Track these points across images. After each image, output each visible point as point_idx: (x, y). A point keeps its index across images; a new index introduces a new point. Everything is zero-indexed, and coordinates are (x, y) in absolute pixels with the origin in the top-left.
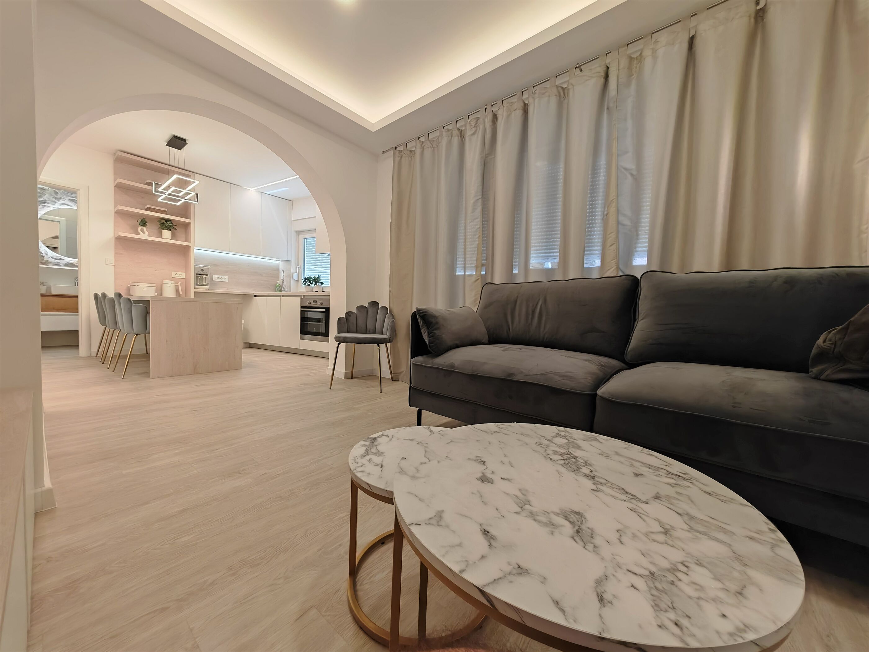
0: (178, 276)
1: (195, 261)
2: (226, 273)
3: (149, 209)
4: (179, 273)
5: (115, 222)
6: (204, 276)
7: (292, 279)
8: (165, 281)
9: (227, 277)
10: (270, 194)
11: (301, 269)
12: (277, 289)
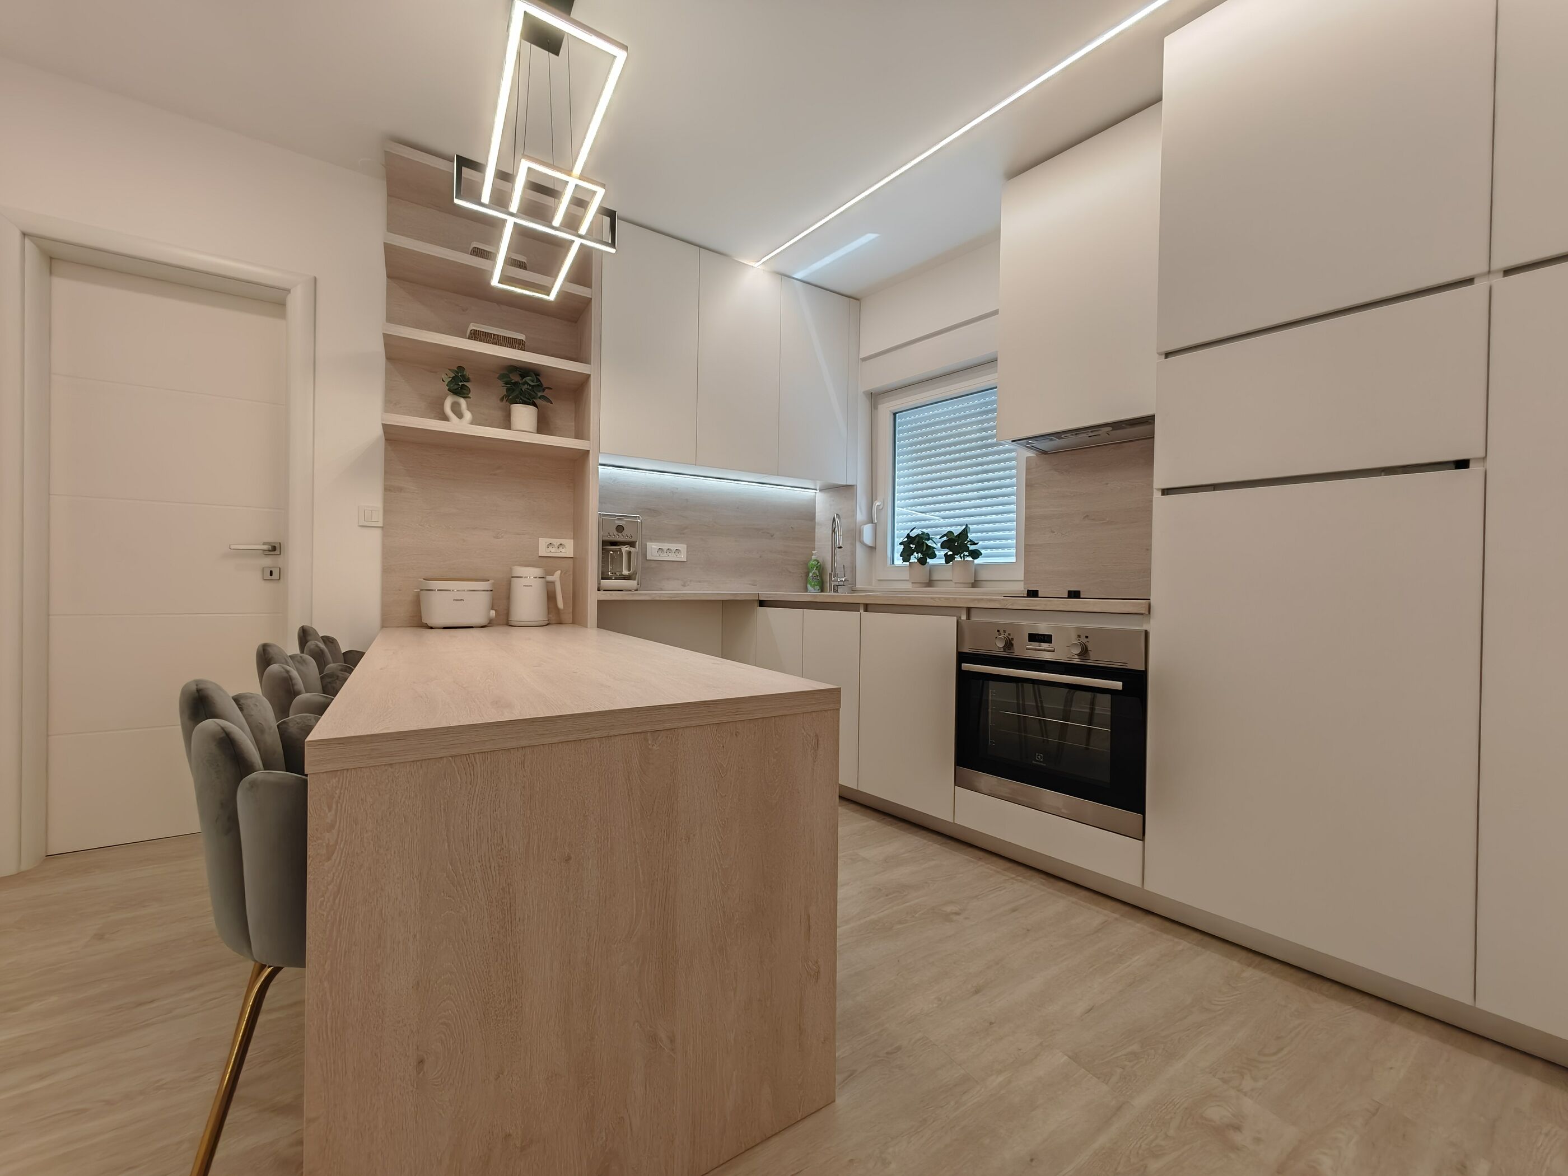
0: (553, 552)
1: (603, 500)
2: (679, 534)
3: (475, 336)
4: (556, 542)
5: (389, 389)
6: (625, 549)
7: (858, 545)
8: (519, 571)
9: (683, 547)
10: (805, 279)
11: (884, 509)
12: (811, 574)
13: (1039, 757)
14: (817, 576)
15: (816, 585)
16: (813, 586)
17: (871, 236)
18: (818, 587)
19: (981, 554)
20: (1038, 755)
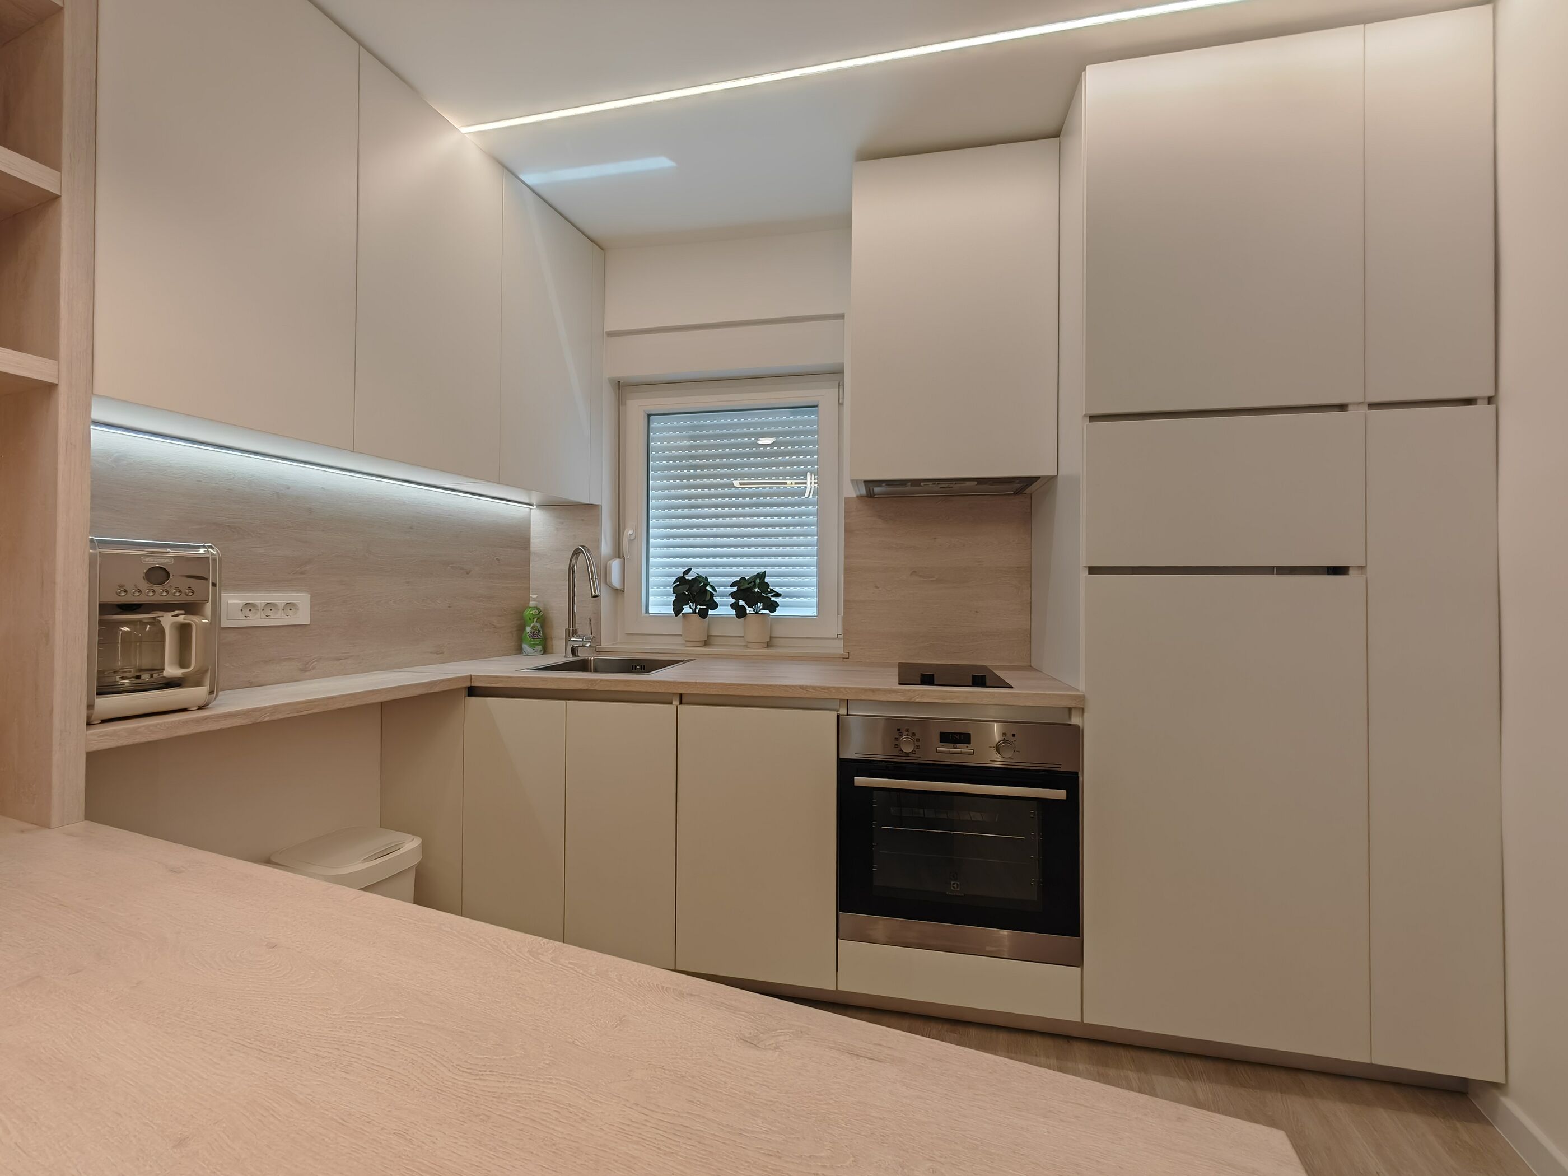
2: (292, 572)
6: (168, 620)
7: (603, 587)
9: (302, 599)
10: (536, 189)
11: (636, 540)
12: (528, 629)
13: (955, 886)
14: (540, 631)
15: (538, 645)
16: (532, 646)
17: (662, 163)
18: (540, 648)
19: (778, 605)
20: (953, 884)
